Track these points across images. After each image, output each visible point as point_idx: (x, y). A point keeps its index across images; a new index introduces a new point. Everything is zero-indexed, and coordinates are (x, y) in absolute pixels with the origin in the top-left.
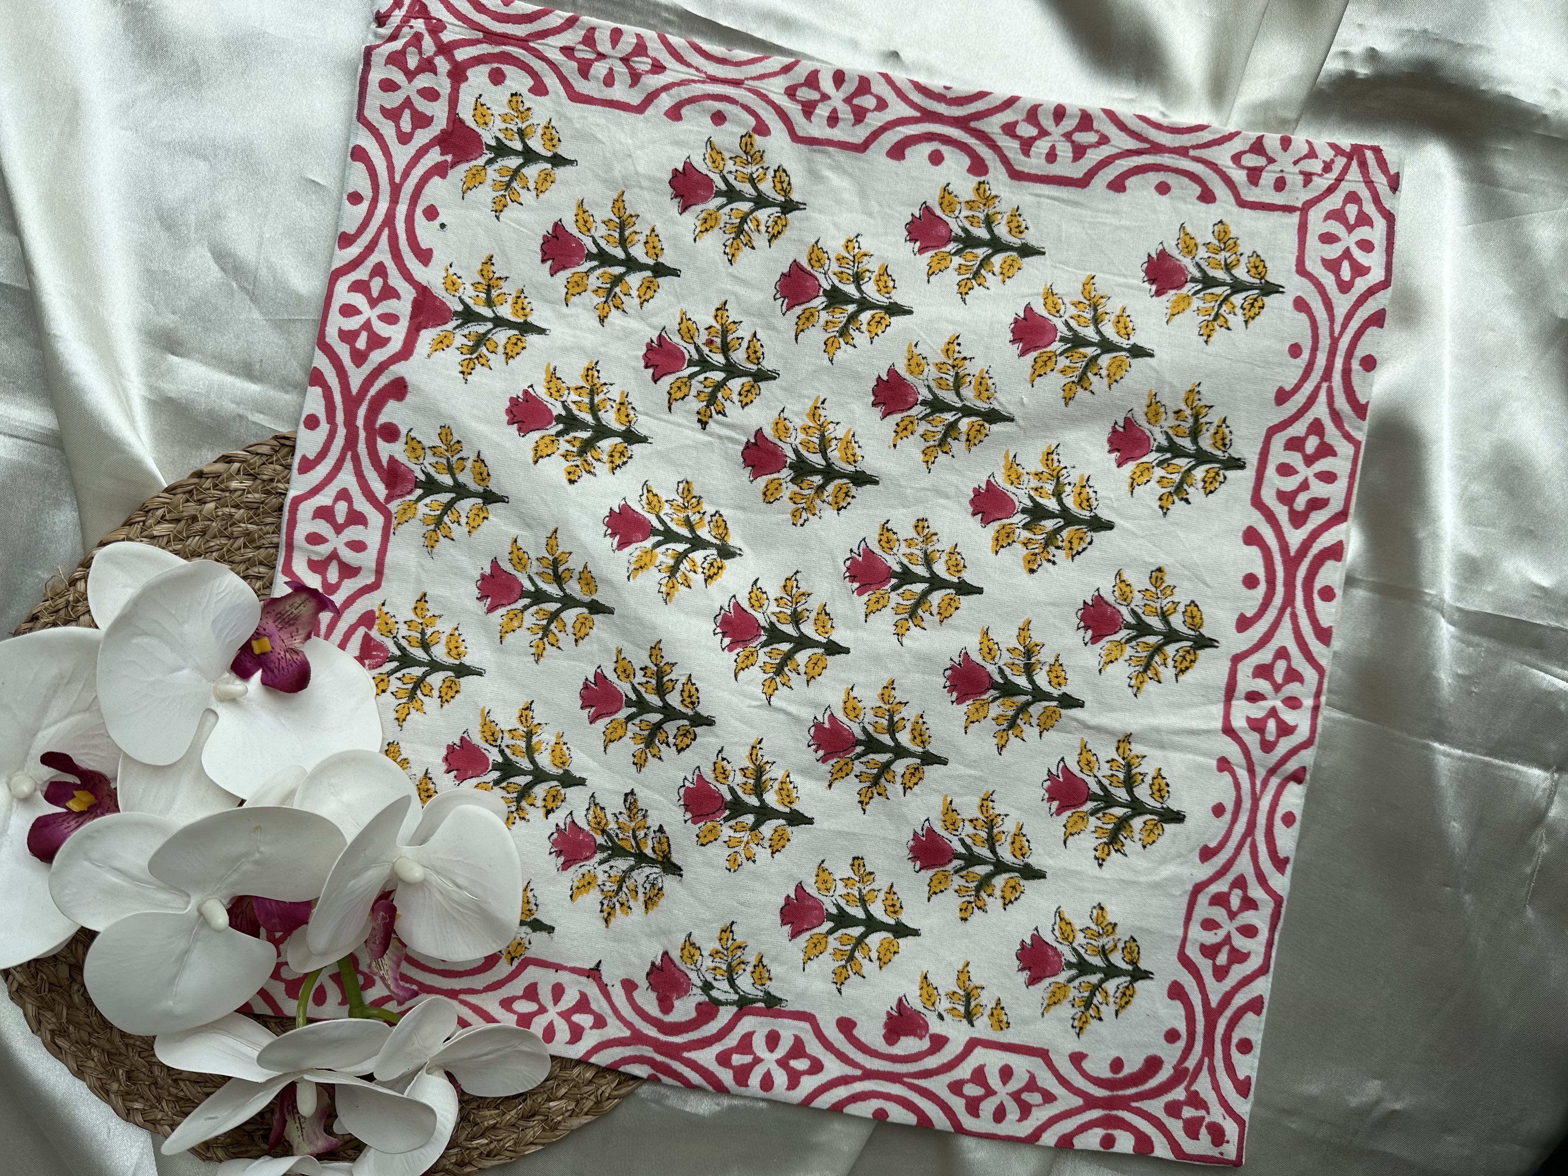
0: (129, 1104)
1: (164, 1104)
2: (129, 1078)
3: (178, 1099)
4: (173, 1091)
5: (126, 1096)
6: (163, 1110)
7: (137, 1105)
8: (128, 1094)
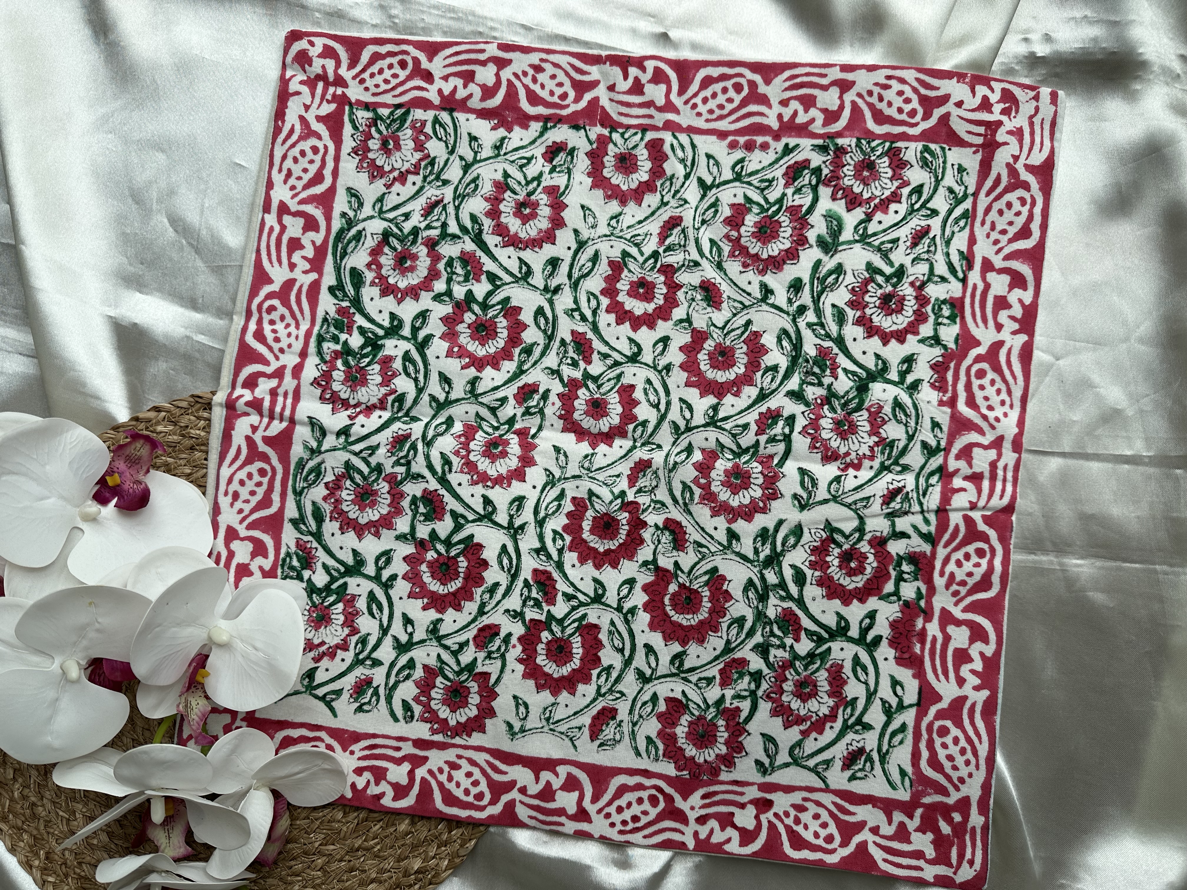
0: (45, 877)
1: (70, 880)
2: (47, 858)
3: (81, 877)
4: (78, 870)
5: (44, 870)
6: (68, 885)
7: (51, 879)
8: (45, 869)
